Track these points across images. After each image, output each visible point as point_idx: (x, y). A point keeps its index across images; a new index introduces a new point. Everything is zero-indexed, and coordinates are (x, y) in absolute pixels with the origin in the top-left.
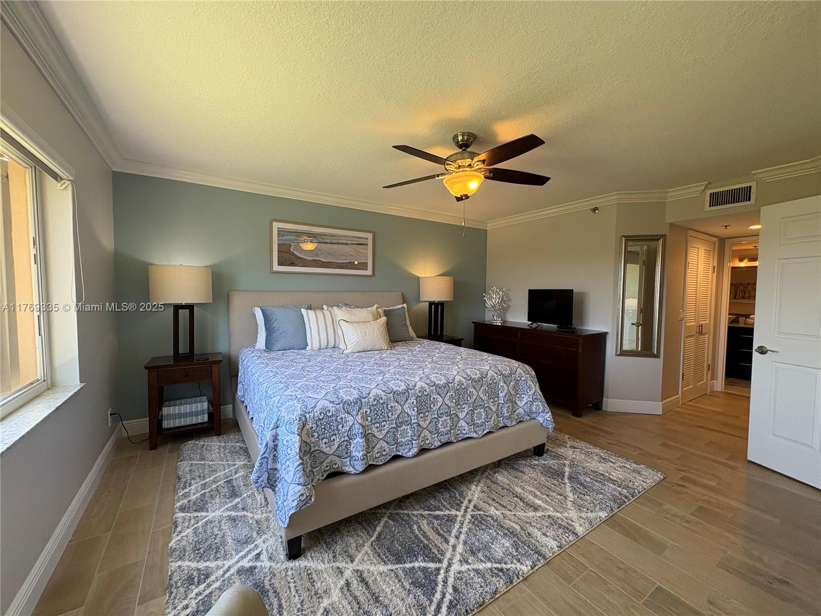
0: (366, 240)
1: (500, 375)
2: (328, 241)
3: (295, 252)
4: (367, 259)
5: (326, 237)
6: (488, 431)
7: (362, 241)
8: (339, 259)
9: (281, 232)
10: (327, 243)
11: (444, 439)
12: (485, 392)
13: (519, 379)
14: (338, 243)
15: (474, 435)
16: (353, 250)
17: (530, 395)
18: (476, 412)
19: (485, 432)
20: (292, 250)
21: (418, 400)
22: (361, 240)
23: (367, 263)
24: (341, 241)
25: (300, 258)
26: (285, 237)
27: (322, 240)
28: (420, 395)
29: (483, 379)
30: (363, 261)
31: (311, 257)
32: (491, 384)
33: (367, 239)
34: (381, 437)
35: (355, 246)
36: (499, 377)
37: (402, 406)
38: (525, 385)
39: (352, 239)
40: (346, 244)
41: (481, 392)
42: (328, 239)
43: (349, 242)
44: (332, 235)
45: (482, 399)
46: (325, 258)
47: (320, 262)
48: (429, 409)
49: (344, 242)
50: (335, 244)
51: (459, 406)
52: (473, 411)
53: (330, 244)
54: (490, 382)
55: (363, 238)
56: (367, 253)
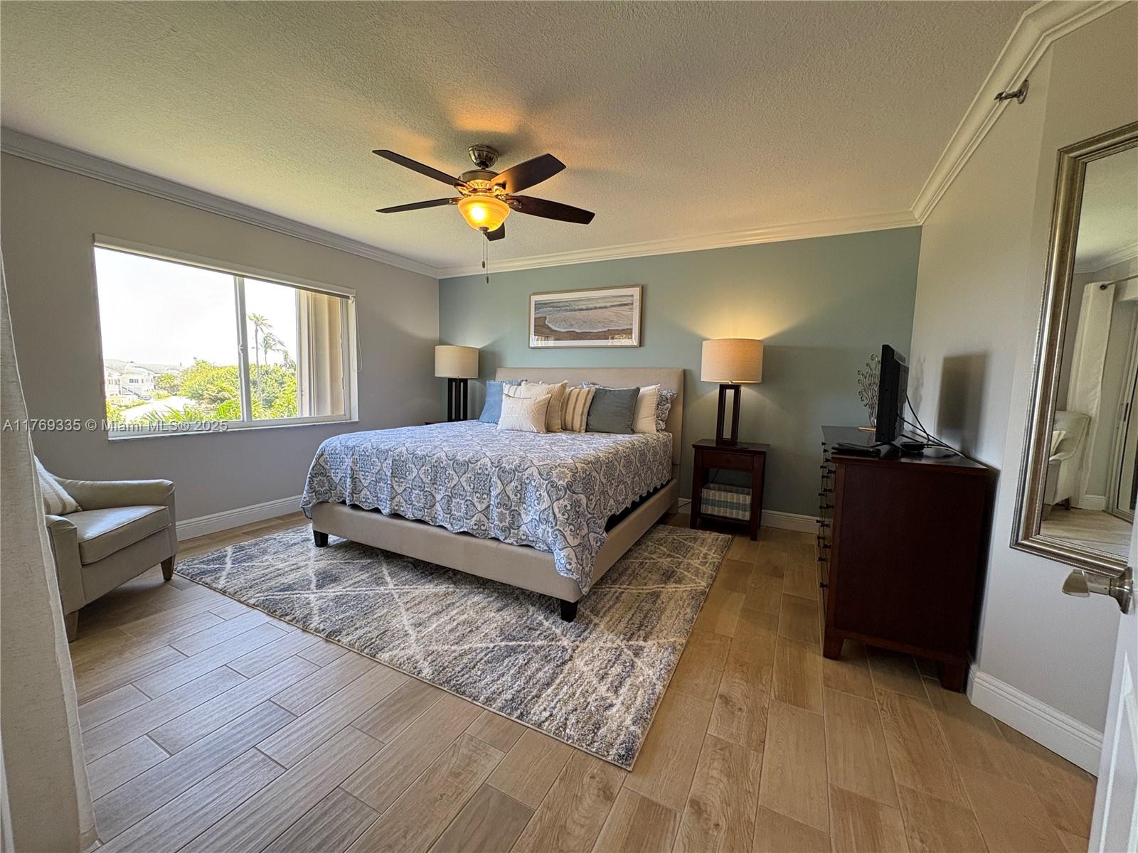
0: (631, 298)
1: (496, 467)
2: (584, 307)
3: (550, 325)
4: (632, 324)
5: (581, 302)
6: (466, 530)
7: (625, 301)
8: (595, 328)
9: (539, 305)
10: (582, 310)
11: (419, 515)
12: (469, 481)
13: (527, 482)
14: (595, 308)
15: (448, 526)
16: (613, 314)
17: (536, 511)
18: (454, 500)
19: (462, 530)
20: (547, 323)
21: (394, 463)
22: (625, 299)
23: (632, 329)
24: (598, 305)
25: (555, 331)
26: (541, 310)
27: (576, 307)
28: (397, 458)
29: (470, 465)
30: (626, 327)
31: (565, 329)
32: (480, 474)
33: (632, 296)
34: (365, 485)
35: (616, 308)
36: (494, 468)
37: (382, 463)
38: (534, 493)
39: (612, 300)
40: (605, 307)
41: (463, 479)
42: (583, 305)
43: (608, 304)
44: (588, 300)
45: (464, 489)
46: (579, 328)
47: (574, 333)
48: (404, 476)
49: (603, 305)
50: (592, 309)
51: (435, 486)
52: (451, 498)
53: (586, 310)
54: (479, 471)
55: (627, 296)
56: (632, 315)
